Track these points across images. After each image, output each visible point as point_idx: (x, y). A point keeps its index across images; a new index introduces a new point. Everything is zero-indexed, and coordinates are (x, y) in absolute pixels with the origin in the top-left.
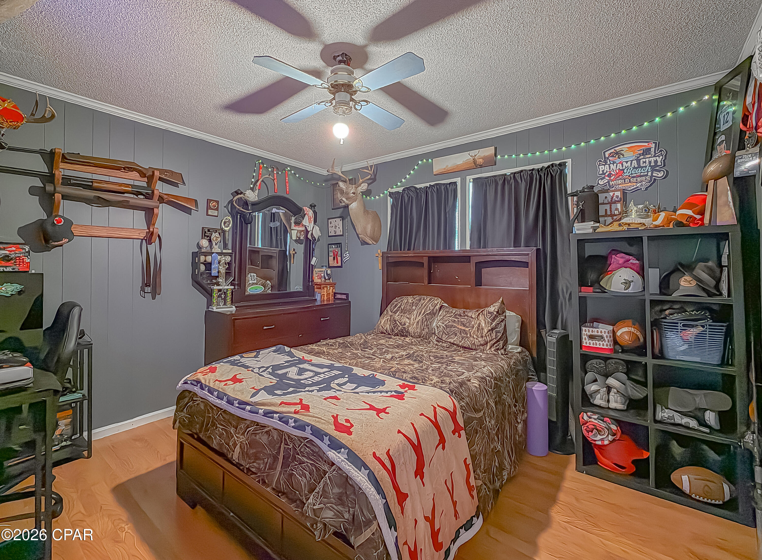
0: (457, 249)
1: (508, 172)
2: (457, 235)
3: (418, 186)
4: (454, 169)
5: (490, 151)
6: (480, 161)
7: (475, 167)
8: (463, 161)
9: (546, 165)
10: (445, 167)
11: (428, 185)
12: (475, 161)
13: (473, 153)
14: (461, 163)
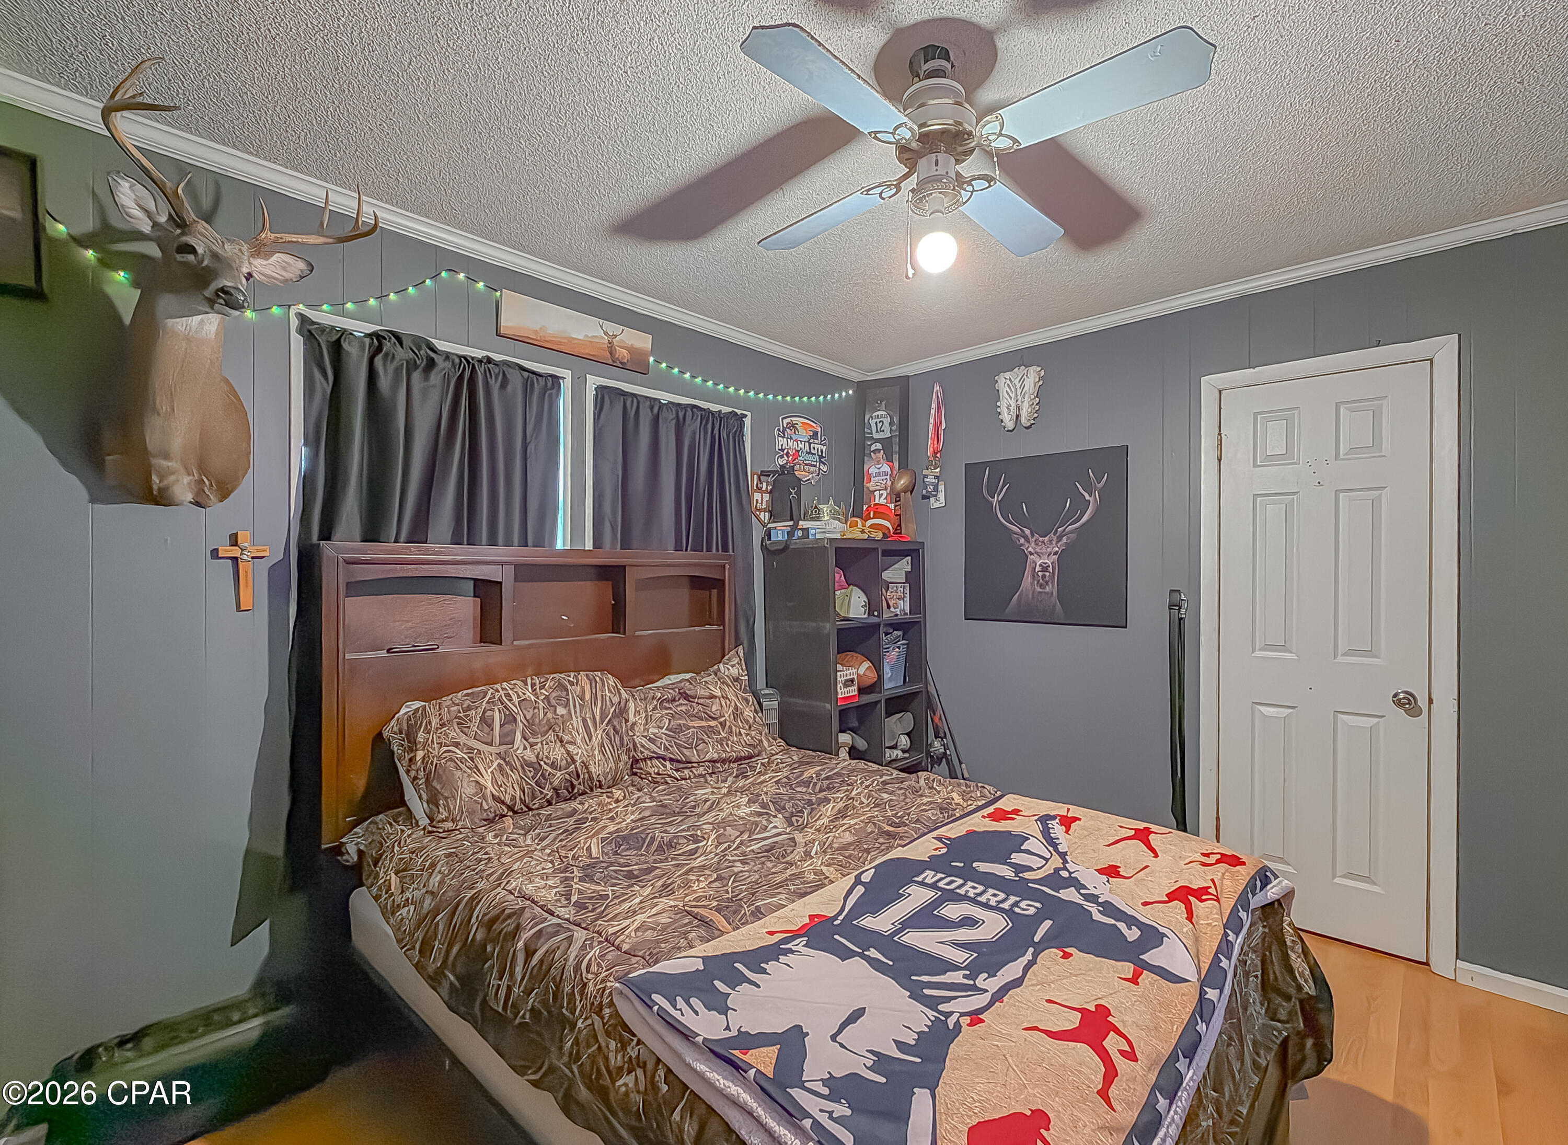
0: (559, 545)
1: (665, 397)
2: (561, 513)
3: (441, 345)
4: (560, 343)
5: (643, 341)
6: (623, 354)
7: (610, 362)
8: (586, 336)
9: (726, 409)
10: (537, 328)
11: (479, 354)
12: (611, 349)
13: (612, 328)
14: (581, 337)
